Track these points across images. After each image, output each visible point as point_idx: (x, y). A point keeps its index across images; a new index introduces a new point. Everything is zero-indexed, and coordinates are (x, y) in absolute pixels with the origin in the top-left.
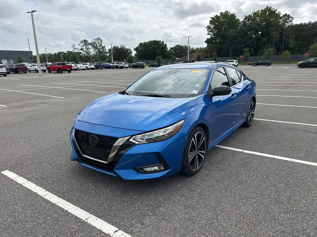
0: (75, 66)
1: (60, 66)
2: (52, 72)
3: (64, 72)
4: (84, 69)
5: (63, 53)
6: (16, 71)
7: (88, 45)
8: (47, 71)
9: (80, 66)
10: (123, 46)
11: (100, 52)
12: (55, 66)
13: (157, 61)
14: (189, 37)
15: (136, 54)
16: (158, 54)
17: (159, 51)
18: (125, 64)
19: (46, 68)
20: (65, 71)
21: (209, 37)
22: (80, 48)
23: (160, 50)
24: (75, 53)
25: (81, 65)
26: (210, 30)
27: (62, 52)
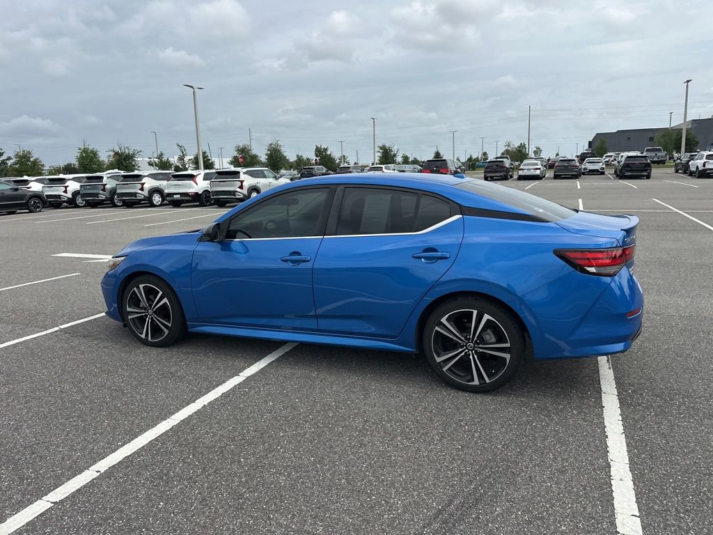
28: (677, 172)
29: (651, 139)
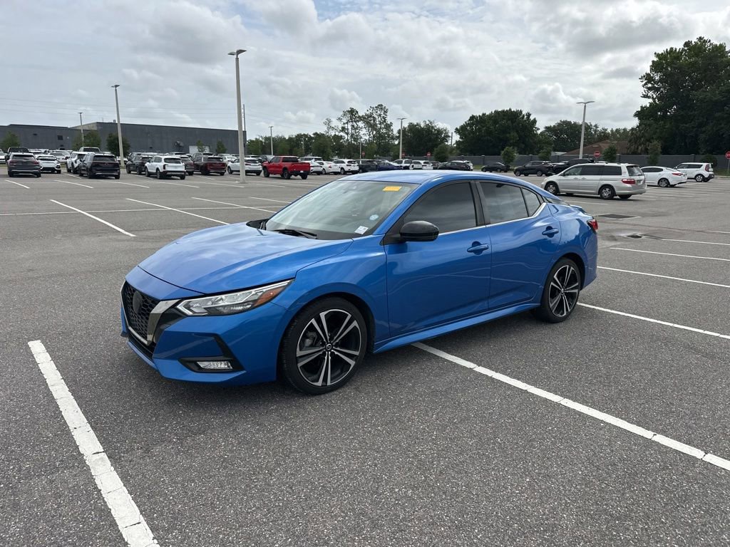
0: (318, 164)
1: (287, 165)
2: (271, 176)
3: (293, 176)
4: (336, 173)
5: (306, 136)
6: (205, 170)
7: (358, 121)
8: (262, 174)
9: (329, 165)
10: (431, 123)
11: (380, 137)
12: (277, 164)
13: (504, 158)
14: (585, 103)
15: (459, 141)
16: (511, 141)
17: (516, 134)
18: (424, 163)
19: (260, 168)
20: (296, 176)
21: (647, 102)
22: (340, 126)
23: (517, 132)
24: (329, 137)
25: (332, 164)
26: (650, 85)
27: (304, 135)
28: (129, 172)
29: (60, 138)
